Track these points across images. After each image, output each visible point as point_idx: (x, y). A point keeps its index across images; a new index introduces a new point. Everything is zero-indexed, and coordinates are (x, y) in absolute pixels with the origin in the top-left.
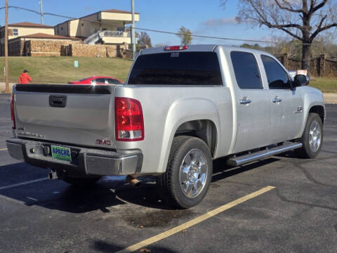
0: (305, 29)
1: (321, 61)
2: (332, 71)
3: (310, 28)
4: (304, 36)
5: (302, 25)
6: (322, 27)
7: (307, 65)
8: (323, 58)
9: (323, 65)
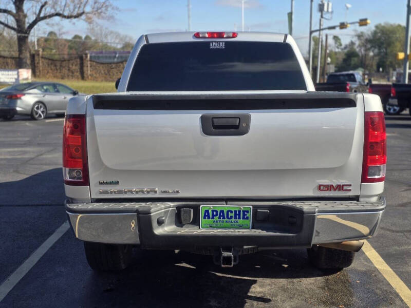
0: (19, 16)
1: (36, 58)
2: (50, 71)
3: (25, 16)
4: (18, 26)
5: (14, 11)
6: (42, 15)
7: (26, 63)
8: (38, 55)
9: (38, 63)
